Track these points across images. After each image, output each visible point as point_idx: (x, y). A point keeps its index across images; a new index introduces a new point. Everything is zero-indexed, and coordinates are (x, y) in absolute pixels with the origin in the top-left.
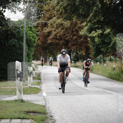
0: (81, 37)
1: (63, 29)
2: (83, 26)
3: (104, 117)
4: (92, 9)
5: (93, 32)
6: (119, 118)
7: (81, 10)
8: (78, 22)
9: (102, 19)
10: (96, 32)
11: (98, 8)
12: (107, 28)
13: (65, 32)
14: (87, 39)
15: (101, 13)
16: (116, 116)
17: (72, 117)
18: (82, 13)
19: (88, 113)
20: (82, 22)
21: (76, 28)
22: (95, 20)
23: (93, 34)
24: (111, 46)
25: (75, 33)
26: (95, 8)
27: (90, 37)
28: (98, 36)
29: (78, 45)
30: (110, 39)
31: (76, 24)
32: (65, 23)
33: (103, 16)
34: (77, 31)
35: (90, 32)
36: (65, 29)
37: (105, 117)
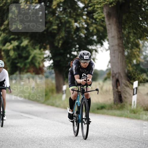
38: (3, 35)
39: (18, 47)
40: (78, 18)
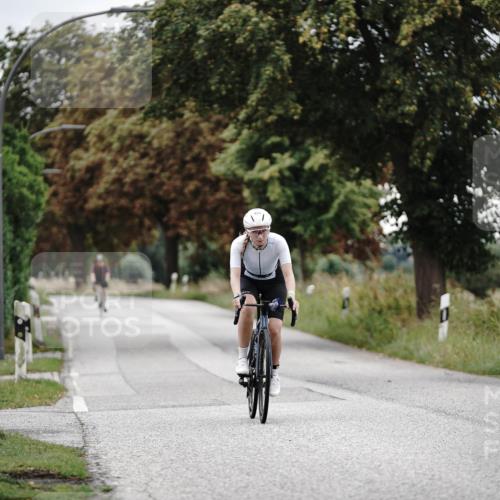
0: (215, 183)
1: (144, 155)
2: (224, 141)
3: (312, 489)
4: (258, 76)
5: (262, 162)
6: (370, 491)
7: (214, 80)
8: (204, 126)
9: (296, 111)
10: (273, 162)
11: (282, 71)
12: (316, 145)
13: (154, 167)
14: (239, 192)
15: (290, 88)
16: (357, 483)
17: (188, 489)
18: (218, 90)
19: (248, 474)
20: (221, 126)
21: (196, 150)
22: (271, 119)
23: (263, 169)
24: (331, 214)
25: (192, 167)
26: (268, 71)
27: (250, 184)
28: (282, 180)
29: (205, 217)
30: (328, 189)
31: (196, 133)
32: (154, 132)
33: (300, 100)
34: (201, 162)
35: (251, 165)
36: (152, 153)
37: (315, 487)
38: (245, 132)
39: (296, 171)
40: (482, 80)
